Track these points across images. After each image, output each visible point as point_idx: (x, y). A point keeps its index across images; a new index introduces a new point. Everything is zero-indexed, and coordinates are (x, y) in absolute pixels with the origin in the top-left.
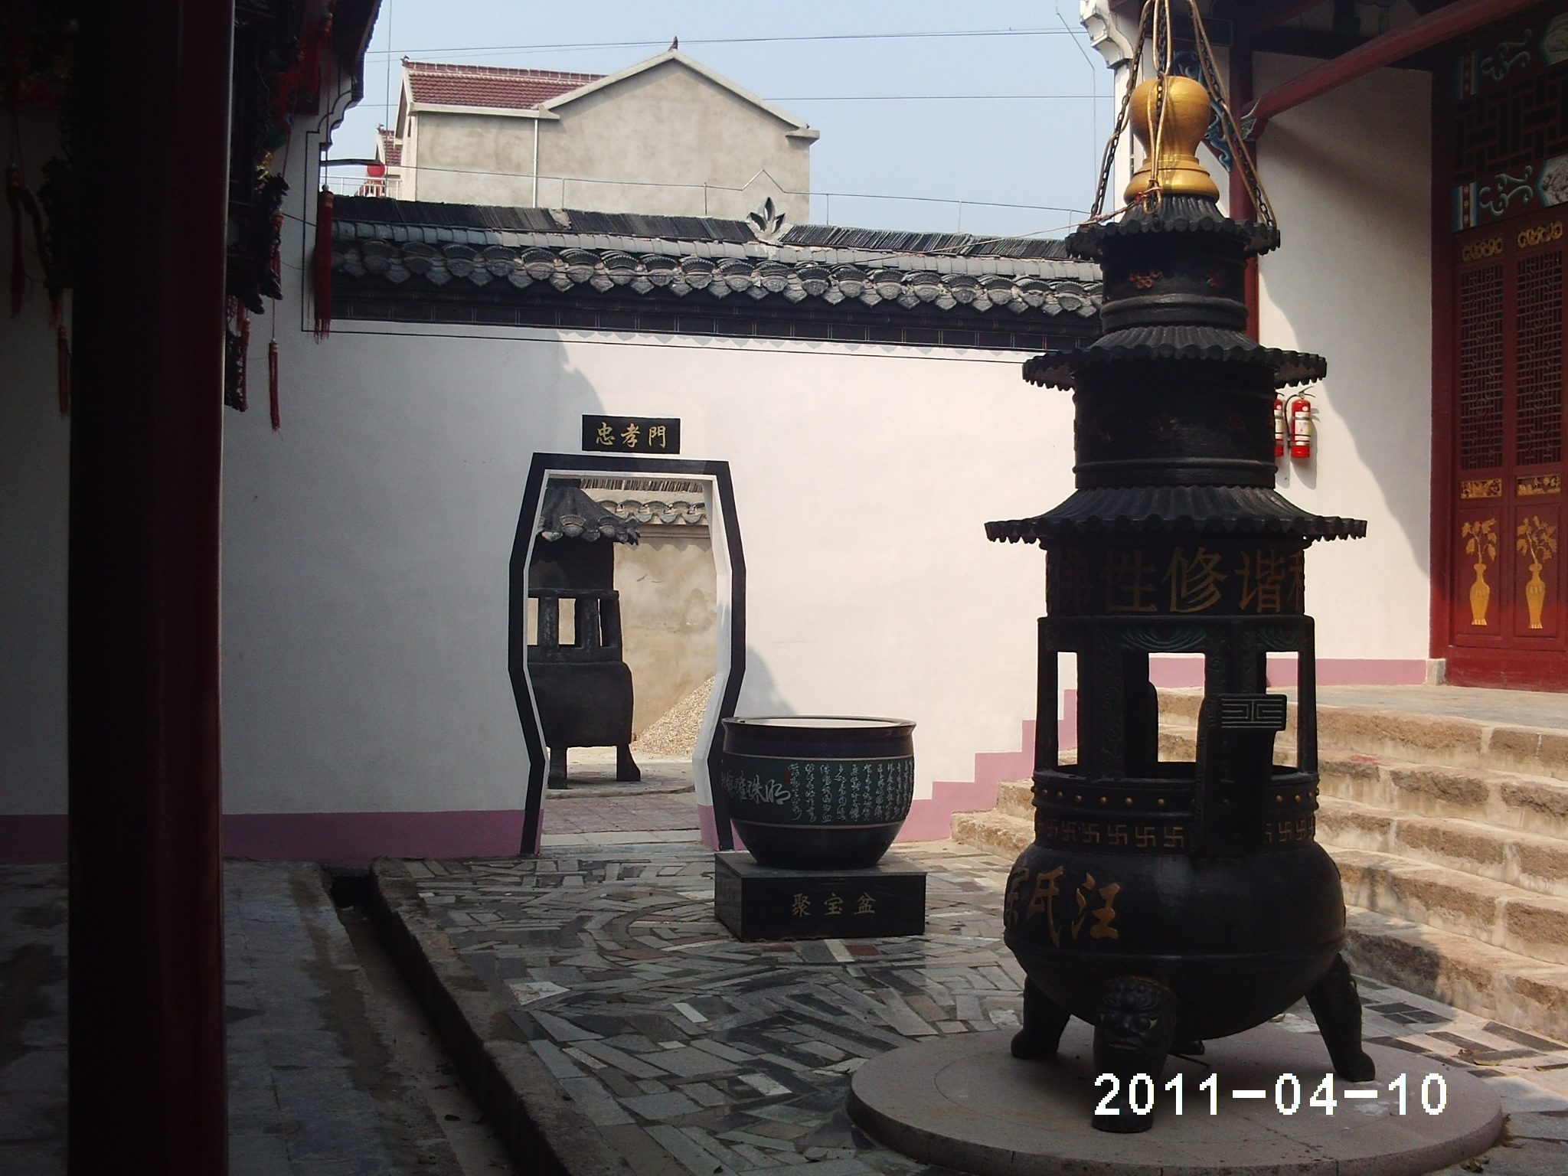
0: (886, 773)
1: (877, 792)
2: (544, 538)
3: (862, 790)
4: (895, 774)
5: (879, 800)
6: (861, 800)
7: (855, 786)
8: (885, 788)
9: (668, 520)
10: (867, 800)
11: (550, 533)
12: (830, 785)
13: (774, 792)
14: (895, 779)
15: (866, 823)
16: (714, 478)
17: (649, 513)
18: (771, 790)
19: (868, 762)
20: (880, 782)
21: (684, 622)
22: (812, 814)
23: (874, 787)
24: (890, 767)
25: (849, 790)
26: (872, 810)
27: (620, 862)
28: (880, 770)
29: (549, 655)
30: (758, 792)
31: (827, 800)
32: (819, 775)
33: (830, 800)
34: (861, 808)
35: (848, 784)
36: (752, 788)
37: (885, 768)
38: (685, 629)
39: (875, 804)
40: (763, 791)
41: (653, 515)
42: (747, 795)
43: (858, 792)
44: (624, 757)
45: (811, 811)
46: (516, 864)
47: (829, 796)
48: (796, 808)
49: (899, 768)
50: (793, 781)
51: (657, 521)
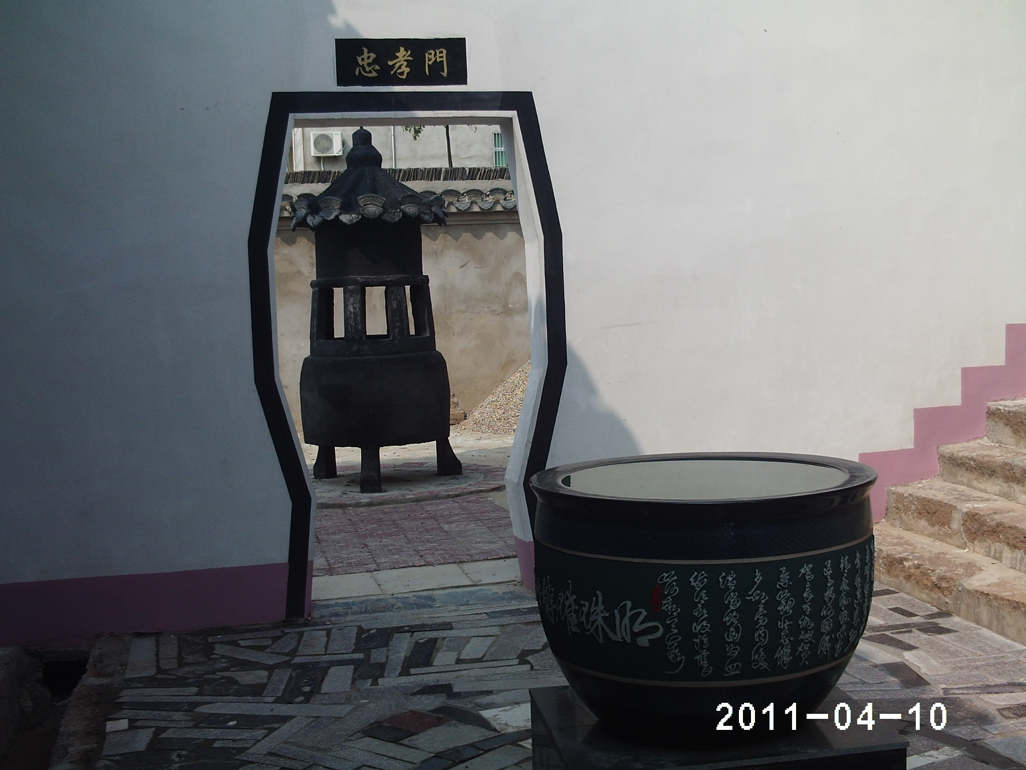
0: (838, 575)
1: (823, 613)
2: (341, 221)
3: (798, 611)
4: (853, 572)
5: (826, 627)
6: (795, 630)
7: (786, 607)
8: (836, 602)
9: (486, 206)
10: (806, 630)
11: (348, 216)
12: (737, 610)
13: (632, 624)
14: (851, 584)
15: (805, 667)
16: (513, 114)
17: (467, 201)
18: (626, 620)
19: (807, 560)
20: (829, 593)
21: (506, 304)
22: (705, 663)
23: (818, 603)
24: (844, 563)
25: (773, 613)
26: (814, 646)
27: (412, 629)
28: (828, 572)
29: (355, 349)
30: (600, 621)
31: (734, 636)
32: (717, 594)
33: (738, 637)
34: (795, 645)
35: (773, 604)
36: (589, 614)
37: (836, 566)
38: (507, 311)
39: (818, 635)
40: (610, 621)
41: (472, 203)
42: (580, 625)
43: (789, 619)
44: (444, 449)
45: (703, 658)
46: (275, 639)
47: (737, 629)
48: (675, 653)
49: (857, 561)
50: (667, 605)
51: (476, 209)
